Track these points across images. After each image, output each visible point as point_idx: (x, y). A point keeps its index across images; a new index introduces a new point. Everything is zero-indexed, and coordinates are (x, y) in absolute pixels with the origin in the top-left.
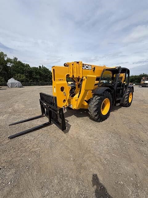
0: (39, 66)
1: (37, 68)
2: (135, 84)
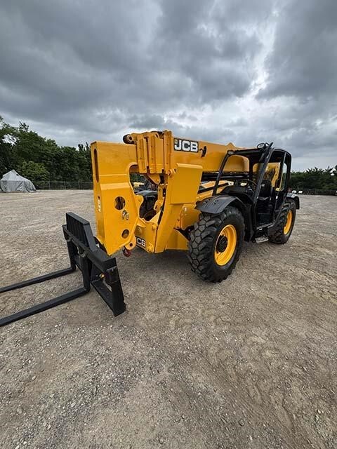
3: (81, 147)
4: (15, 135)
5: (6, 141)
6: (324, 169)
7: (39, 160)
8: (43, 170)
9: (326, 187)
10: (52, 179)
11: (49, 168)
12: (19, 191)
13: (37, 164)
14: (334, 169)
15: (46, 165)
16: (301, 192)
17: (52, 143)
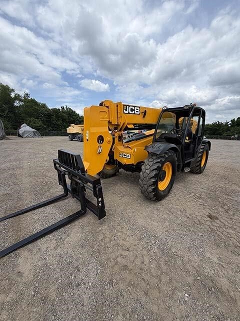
3: (63, 108)
4: (20, 100)
5: (15, 104)
6: (224, 122)
7: (37, 117)
9: (225, 134)
10: (46, 129)
13: (36, 120)
14: (230, 122)
15: (42, 121)
17: (44, 106)
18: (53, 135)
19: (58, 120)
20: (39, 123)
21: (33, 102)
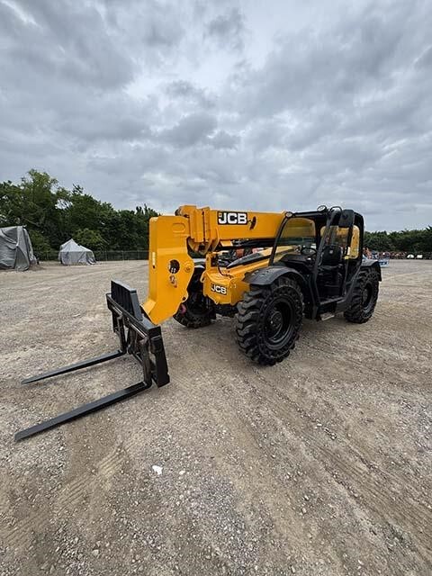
0: (137, 208)
1: (133, 212)
2: (412, 256)
3: (139, 209)
4: (67, 199)
5: (58, 206)
7: (94, 227)
8: (99, 238)
10: (108, 248)
11: (105, 235)
12: (81, 264)
13: (92, 232)
15: (102, 233)
16: (420, 256)
17: (107, 207)
18: (121, 259)
19: (131, 231)
20: (97, 238)
21: (89, 200)
